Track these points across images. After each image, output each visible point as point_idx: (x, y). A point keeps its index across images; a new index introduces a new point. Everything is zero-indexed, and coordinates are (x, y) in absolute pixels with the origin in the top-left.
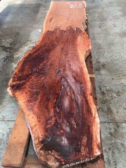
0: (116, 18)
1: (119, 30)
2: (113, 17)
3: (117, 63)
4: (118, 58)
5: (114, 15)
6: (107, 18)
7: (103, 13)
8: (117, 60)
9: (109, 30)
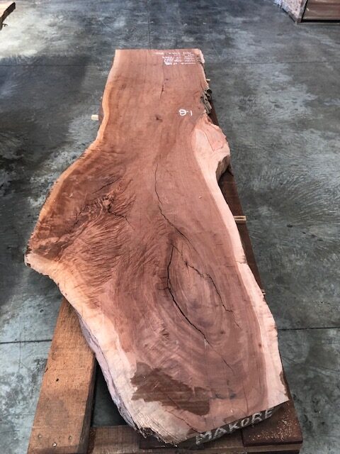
0: (277, 88)
1: (289, 114)
2: (271, 85)
3: (295, 190)
4: (296, 177)
5: (272, 82)
6: (257, 88)
7: (245, 78)
8: (295, 183)
9: (265, 115)
